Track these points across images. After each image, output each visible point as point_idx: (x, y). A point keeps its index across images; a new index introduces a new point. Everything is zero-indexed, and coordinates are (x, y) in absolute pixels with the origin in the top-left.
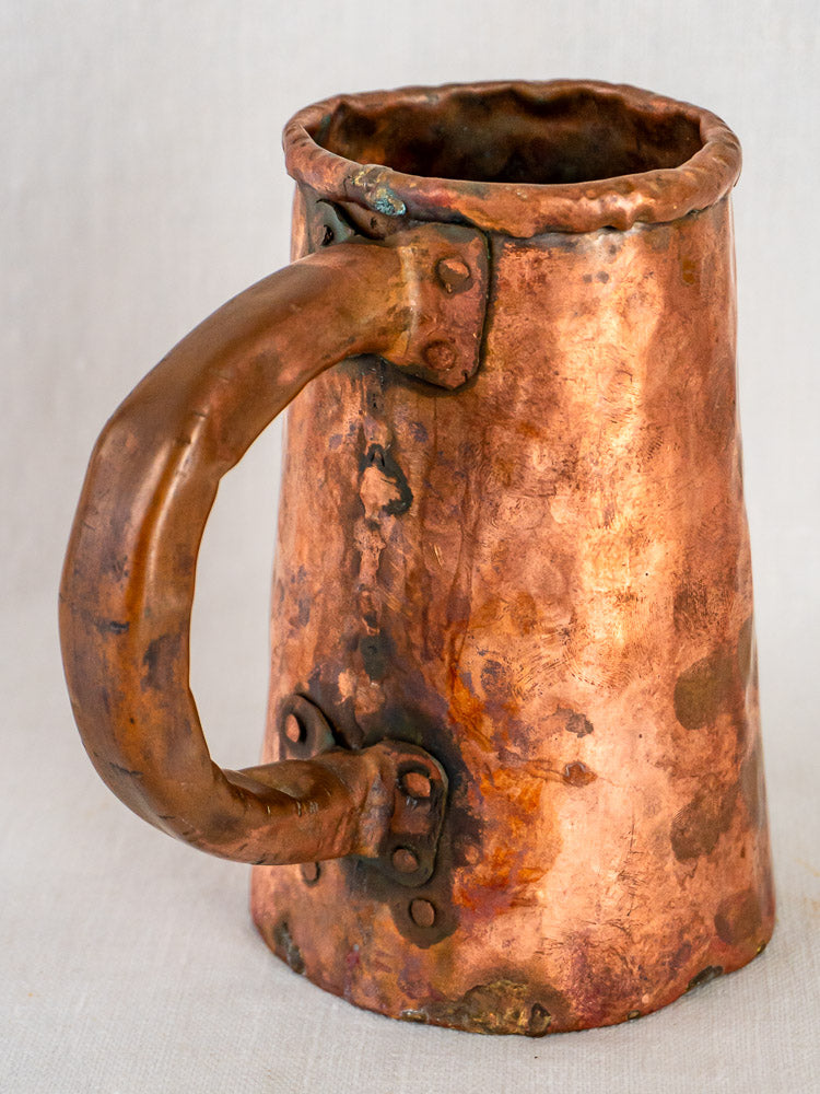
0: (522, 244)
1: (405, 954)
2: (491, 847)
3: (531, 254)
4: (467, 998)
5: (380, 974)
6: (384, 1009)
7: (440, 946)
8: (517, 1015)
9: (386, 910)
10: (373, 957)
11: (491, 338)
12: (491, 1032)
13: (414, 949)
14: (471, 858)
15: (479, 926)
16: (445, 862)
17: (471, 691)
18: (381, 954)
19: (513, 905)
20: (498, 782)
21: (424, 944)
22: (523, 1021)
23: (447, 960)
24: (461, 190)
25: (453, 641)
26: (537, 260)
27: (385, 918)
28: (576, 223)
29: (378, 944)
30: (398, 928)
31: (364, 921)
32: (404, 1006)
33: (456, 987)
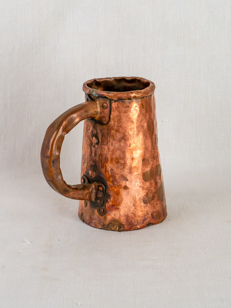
0: (115, 101)
1: (99, 217)
2: (112, 199)
3: (117, 103)
4: (108, 225)
5: (95, 221)
6: (96, 227)
7: (104, 216)
8: (116, 228)
9: (96, 210)
10: (94, 218)
11: (111, 116)
12: (112, 231)
13: (100, 217)
14: (109, 201)
15: (110, 213)
16: (105, 202)
17: (108, 173)
18: (96, 217)
19: (115, 209)
20: (113, 188)
21: (102, 216)
22: (117, 229)
23: (105, 218)
24: (106, 93)
25: (106, 165)
26: (118, 104)
27: (96, 211)
28: (123, 98)
29: (95, 216)
30: (98, 213)
31: (93, 212)
32: (99, 226)
33: (107, 222)
